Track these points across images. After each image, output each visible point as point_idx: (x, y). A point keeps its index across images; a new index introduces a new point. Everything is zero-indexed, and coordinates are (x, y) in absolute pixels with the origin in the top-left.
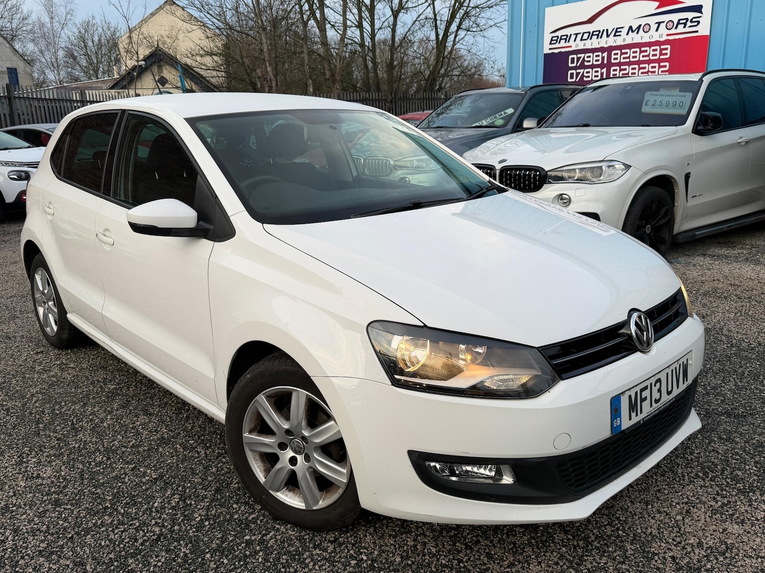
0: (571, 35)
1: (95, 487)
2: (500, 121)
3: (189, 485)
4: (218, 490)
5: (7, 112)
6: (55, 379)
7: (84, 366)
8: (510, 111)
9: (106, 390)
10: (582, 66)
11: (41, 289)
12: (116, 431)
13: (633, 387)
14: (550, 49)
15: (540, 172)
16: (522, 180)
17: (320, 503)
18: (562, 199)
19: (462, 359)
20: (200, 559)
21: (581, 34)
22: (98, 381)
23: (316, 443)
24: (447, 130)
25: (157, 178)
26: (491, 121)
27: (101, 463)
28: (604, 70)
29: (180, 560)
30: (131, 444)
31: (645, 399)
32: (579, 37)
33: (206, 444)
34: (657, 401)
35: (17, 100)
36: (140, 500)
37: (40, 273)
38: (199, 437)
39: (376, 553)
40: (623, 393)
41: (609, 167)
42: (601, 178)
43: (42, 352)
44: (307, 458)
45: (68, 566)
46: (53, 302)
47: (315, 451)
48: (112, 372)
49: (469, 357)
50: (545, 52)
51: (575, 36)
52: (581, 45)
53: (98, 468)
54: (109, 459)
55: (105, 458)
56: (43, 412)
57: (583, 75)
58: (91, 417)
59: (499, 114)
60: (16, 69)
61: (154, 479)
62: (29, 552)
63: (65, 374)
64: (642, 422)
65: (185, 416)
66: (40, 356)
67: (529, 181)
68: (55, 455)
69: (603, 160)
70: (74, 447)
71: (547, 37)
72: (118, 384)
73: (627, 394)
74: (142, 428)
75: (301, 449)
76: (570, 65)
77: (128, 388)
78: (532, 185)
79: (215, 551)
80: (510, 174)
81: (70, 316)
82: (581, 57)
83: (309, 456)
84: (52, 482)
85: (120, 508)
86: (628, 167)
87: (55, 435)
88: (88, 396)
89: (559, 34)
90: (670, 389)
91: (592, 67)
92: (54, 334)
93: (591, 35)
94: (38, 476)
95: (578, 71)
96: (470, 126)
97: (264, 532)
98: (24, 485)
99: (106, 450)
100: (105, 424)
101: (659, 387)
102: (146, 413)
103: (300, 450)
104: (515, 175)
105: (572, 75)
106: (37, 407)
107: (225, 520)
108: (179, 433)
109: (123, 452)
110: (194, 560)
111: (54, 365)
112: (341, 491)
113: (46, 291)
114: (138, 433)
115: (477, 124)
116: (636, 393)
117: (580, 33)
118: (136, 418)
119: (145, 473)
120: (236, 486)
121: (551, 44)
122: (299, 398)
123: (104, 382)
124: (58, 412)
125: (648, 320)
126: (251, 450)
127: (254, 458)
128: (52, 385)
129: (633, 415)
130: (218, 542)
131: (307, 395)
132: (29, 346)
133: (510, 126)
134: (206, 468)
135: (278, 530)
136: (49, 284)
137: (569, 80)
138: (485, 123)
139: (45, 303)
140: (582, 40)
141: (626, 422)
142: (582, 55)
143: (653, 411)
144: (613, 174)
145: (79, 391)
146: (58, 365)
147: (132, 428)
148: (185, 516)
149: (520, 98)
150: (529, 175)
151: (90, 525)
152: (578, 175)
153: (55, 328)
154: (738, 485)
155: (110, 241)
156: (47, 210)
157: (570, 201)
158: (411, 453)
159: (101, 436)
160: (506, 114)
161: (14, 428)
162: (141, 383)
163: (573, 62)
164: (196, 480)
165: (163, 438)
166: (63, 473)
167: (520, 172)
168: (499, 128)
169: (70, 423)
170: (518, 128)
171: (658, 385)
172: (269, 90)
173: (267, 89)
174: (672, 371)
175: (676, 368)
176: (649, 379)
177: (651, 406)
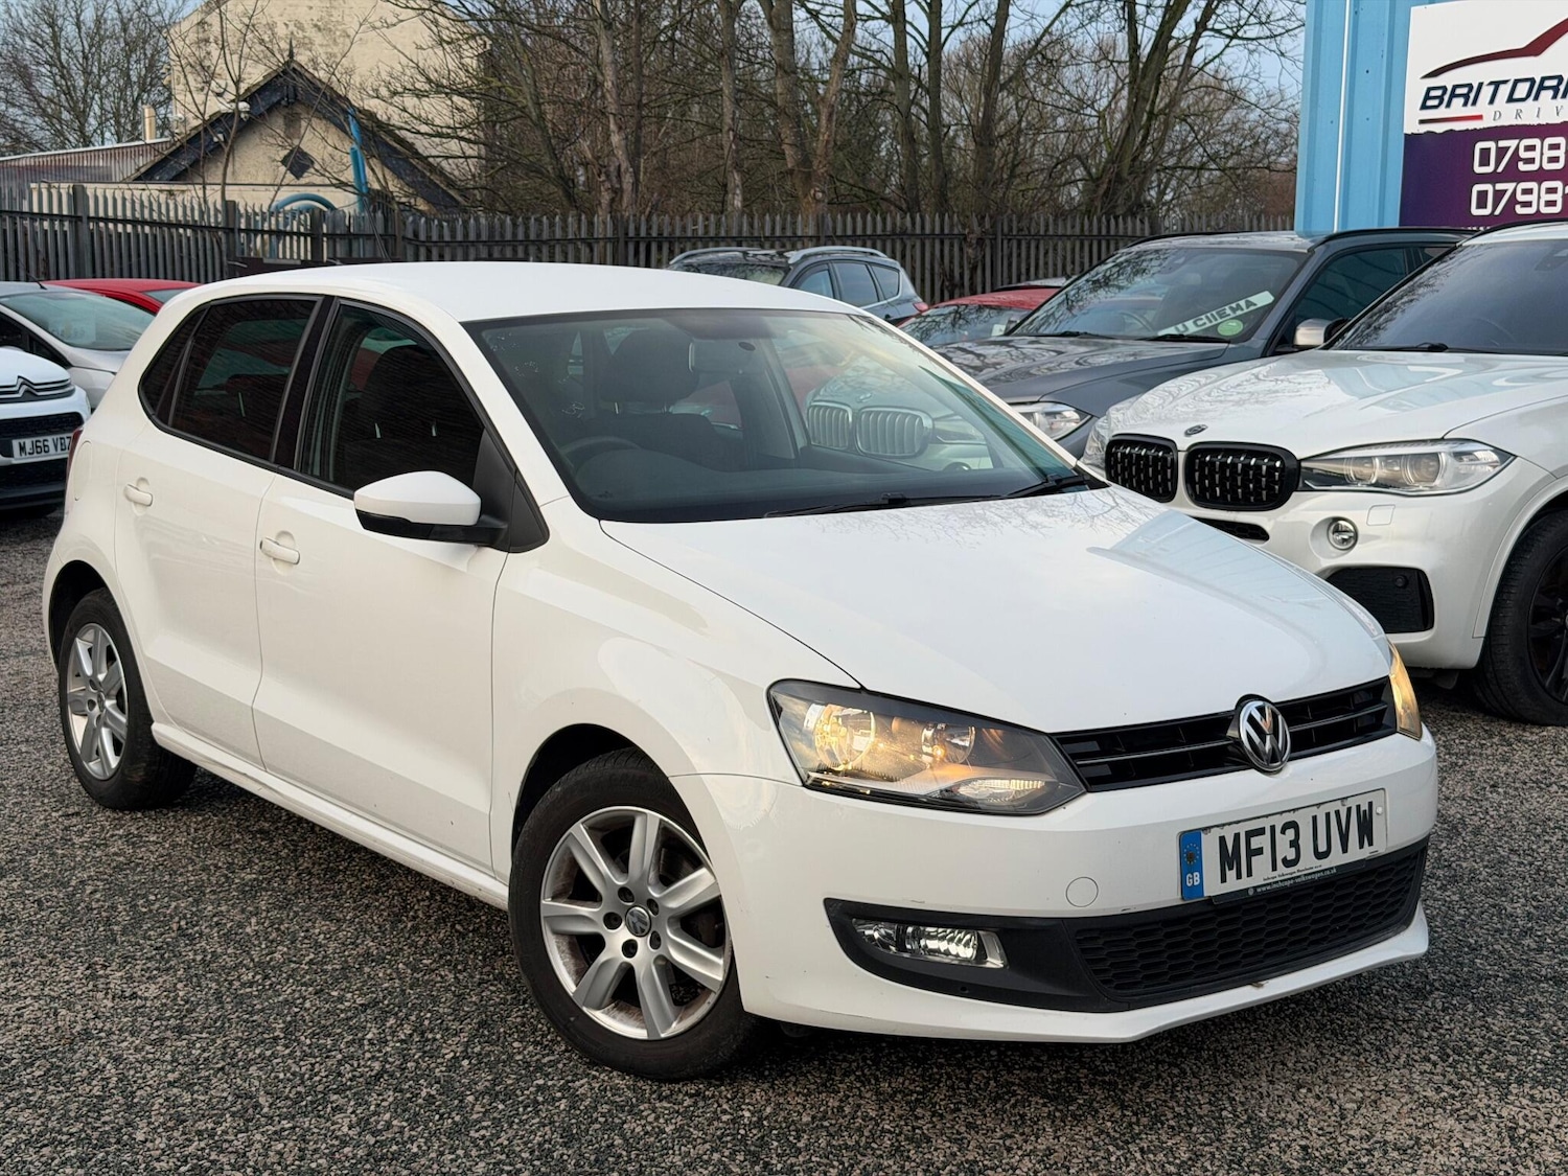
0: (1481, 85)
1: (251, 1014)
2: (1234, 324)
3: (429, 1015)
4: (482, 1024)
6: (122, 859)
7: (181, 840)
8: (1263, 299)
9: (237, 881)
10: (1512, 174)
11: (89, 671)
12: (272, 942)
13: (1230, 824)
14: (1422, 122)
15: (1283, 462)
16: (1239, 478)
17: (674, 1025)
18: (1337, 531)
19: (927, 754)
20: (456, 1102)
21: (1510, 85)
22: (216, 866)
23: (672, 909)
24: (1096, 344)
25: (379, 436)
26: (1208, 325)
27: (251, 984)
29: (420, 1101)
30: (307, 959)
31: (1260, 851)
32: (1504, 90)
33: (455, 966)
34: (1287, 863)
36: (339, 1031)
37: (90, 635)
38: (441, 957)
39: (769, 1110)
40: (1207, 829)
41: (1458, 455)
42: (1437, 482)
43: (77, 814)
44: (656, 942)
45: (226, 1098)
46: (114, 702)
47: (670, 925)
48: (243, 854)
49: (939, 752)
50: (1408, 130)
51: (1492, 88)
52: (1508, 115)
53: (248, 990)
54: (266, 977)
55: (258, 977)
56: (113, 907)
57: (1513, 200)
58: (215, 919)
59: (1234, 305)
61: (361, 1005)
62: (151, 1082)
63: (142, 852)
64: (1251, 893)
65: (409, 925)
66: (74, 820)
67: (1257, 482)
68: (157, 969)
69: (1442, 439)
70: (194, 960)
71: (1415, 89)
72: (260, 873)
73: (1216, 833)
74: (325, 938)
75: (645, 924)
76: (1478, 169)
77: (284, 881)
78: (1264, 492)
79: (483, 1094)
80: (1212, 463)
81: (158, 729)
82: (1508, 148)
83: (659, 939)
84: (165, 1005)
85: (303, 1038)
86: (1505, 456)
87: (149, 942)
88: (200, 887)
89: (1448, 80)
90: (1322, 848)
91: (1540, 176)
92: (108, 774)
93: (1537, 88)
94: (134, 996)
95: (1500, 186)
96: (1151, 334)
97: (570, 1078)
98: (110, 1005)
99: (259, 965)
100: (248, 930)
101: (1293, 838)
102: (328, 917)
103: (643, 927)
104: (1224, 465)
105: (1483, 195)
106: (98, 901)
107: (498, 1061)
108: (401, 949)
109: (293, 970)
110: (444, 1102)
111: (112, 836)
112: (712, 999)
113: (101, 677)
114: (318, 945)
115: (1172, 331)
116: (1237, 836)
117: (1505, 82)
118: (310, 924)
119: (341, 999)
120: (519, 1020)
121: (1424, 107)
122: (648, 826)
123: (228, 868)
124: (144, 910)
125: (1280, 717)
126: (556, 933)
127: (559, 948)
128: (119, 868)
129: (1231, 874)
130: (487, 1084)
131: (661, 820)
132: (42, 802)
133: (1259, 341)
134: (460, 997)
135: (594, 1077)
136: (111, 658)
137: (1475, 211)
138: (1191, 328)
139: (92, 704)
140: (1511, 99)
141: (1214, 883)
142: (1512, 144)
143: (1278, 879)
144: (1466, 476)
145: (180, 880)
146: (121, 837)
147: (306, 937)
148: (425, 1052)
149: (1294, 264)
150: (1258, 467)
151: (251, 1055)
152: (1379, 472)
153: (114, 761)
154: (1498, 1074)
155: (292, 555)
156: (134, 493)
157: (1356, 537)
158: (829, 903)
159: (244, 946)
160: (1252, 308)
161: (62, 928)
162: (310, 873)
163: (1485, 162)
164: (441, 1010)
165: (368, 954)
166: (181, 994)
167: (1236, 460)
168: (1229, 342)
169: (175, 926)
170: (1281, 344)
171: (1291, 833)
172: (612, 200)
173: (606, 197)
174: (1328, 815)
175: (1337, 813)
176: (1267, 816)
177: (1274, 868)
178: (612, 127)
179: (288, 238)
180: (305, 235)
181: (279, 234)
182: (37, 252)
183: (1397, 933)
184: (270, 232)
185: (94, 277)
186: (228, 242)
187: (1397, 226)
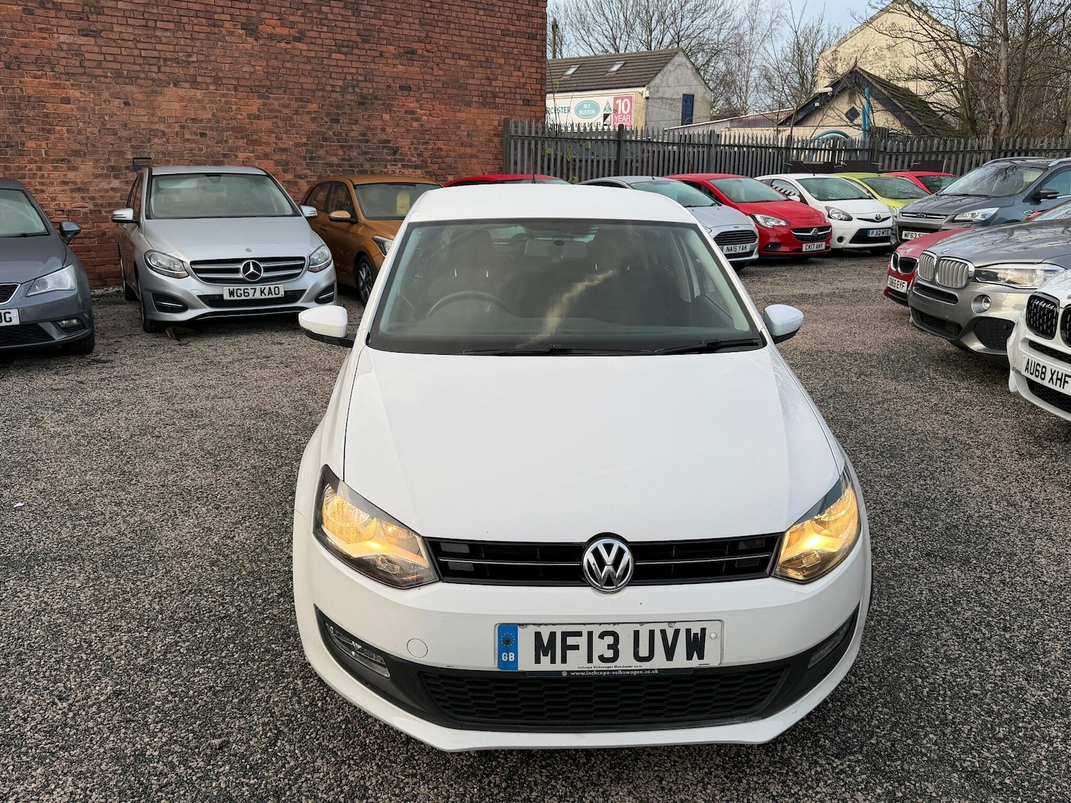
5: (614, 158)
13: (546, 625)
31: (576, 647)
34: (604, 659)
35: (628, 144)
40: (523, 625)
60: (693, 96)
64: (565, 674)
73: (533, 628)
90: (644, 652)
101: (611, 643)
116: (553, 635)
125: (627, 553)
129: (545, 659)
141: (526, 662)
143: (594, 669)
158: (315, 607)
171: (610, 640)
172: (995, 130)
173: (992, 129)
174: (652, 633)
175: (663, 632)
176: (585, 624)
177: (590, 660)
178: (1001, 92)
179: (819, 152)
180: (829, 150)
181: (815, 150)
182: (689, 161)
183: (746, 721)
184: (810, 149)
185: (716, 173)
186: (786, 154)
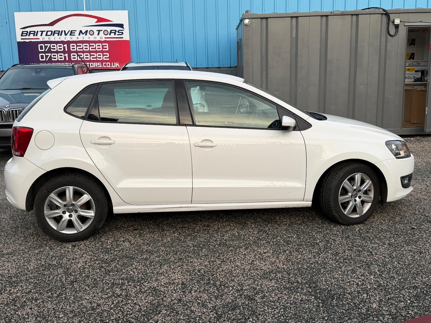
0: (38, 32)
10: (49, 51)
14: (22, 39)
21: (46, 32)
28: (66, 55)
32: (44, 33)
50: (18, 41)
51: (41, 32)
52: (47, 39)
57: (51, 57)
71: (19, 32)
82: (48, 46)
89: (28, 30)
91: (57, 52)
93: (53, 33)
95: (47, 54)
105: (42, 56)
117: (45, 31)
121: (22, 35)
137: (41, 60)
163: (42, 49)
187: (19, 63)
